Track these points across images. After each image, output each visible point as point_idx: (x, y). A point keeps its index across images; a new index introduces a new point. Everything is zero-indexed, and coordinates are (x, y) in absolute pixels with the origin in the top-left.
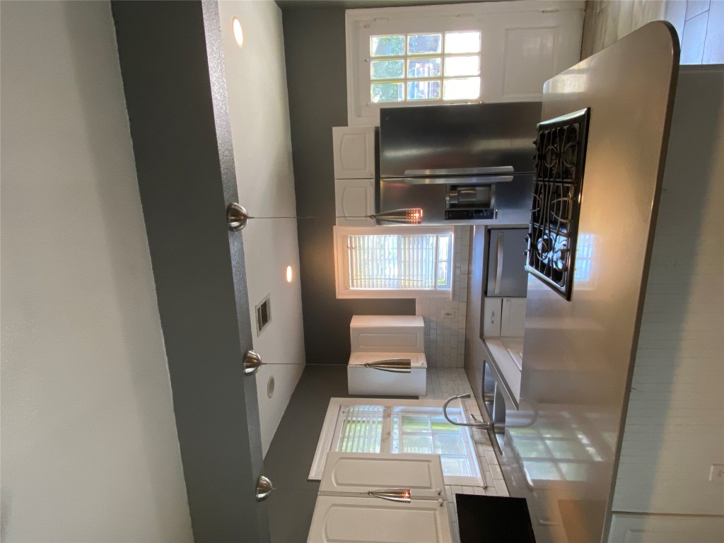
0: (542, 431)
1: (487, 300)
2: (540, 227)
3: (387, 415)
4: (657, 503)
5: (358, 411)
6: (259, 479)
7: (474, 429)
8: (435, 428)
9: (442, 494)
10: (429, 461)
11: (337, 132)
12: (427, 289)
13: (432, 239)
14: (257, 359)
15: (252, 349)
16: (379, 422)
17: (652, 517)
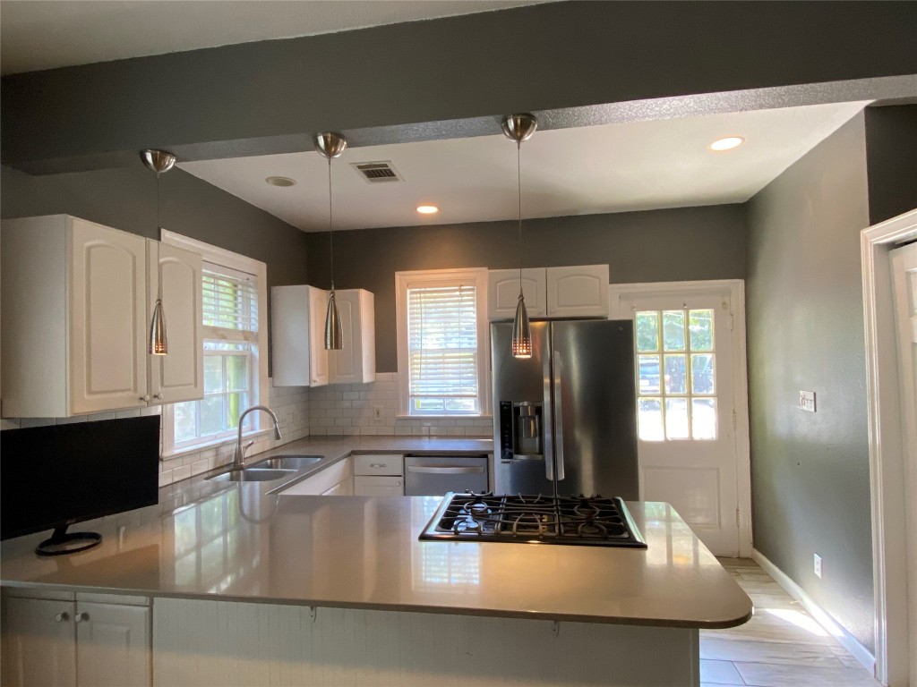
0: (234, 532)
1: (400, 458)
2: (503, 504)
3: (247, 336)
4: (166, 661)
5: (250, 299)
6: (173, 155)
7: (235, 446)
8: (232, 396)
9: (156, 400)
10: (196, 385)
11: (603, 270)
12: (410, 386)
13: (473, 389)
14: (335, 153)
15: (349, 146)
16: (236, 324)
17: (148, 655)
